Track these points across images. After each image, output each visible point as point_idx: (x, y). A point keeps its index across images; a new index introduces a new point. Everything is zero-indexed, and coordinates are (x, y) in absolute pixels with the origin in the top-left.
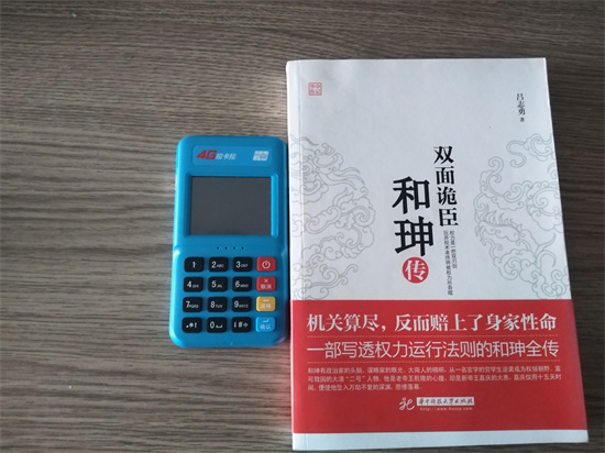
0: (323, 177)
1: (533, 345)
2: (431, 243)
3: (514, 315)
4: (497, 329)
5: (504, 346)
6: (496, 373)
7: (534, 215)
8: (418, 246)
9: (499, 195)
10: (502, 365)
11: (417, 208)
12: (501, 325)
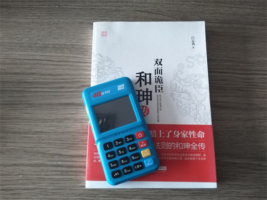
0: (106, 71)
1: (194, 144)
2: (151, 99)
3: (186, 131)
4: (178, 137)
5: (181, 144)
6: (177, 156)
7: (197, 88)
8: (145, 101)
9: (182, 80)
10: (179, 153)
11: (146, 84)
12: (179, 135)
